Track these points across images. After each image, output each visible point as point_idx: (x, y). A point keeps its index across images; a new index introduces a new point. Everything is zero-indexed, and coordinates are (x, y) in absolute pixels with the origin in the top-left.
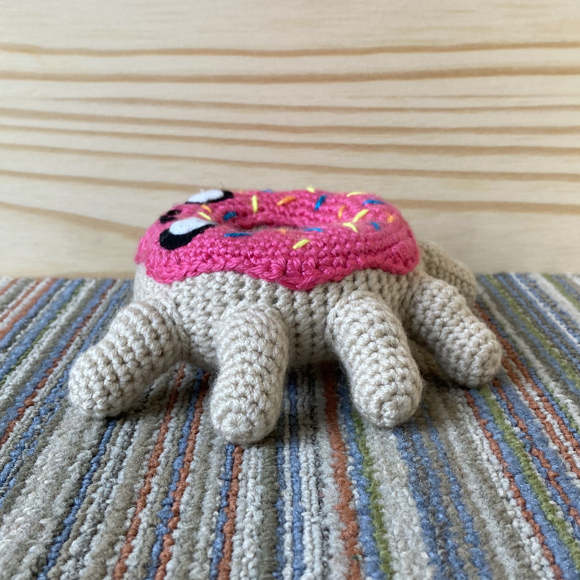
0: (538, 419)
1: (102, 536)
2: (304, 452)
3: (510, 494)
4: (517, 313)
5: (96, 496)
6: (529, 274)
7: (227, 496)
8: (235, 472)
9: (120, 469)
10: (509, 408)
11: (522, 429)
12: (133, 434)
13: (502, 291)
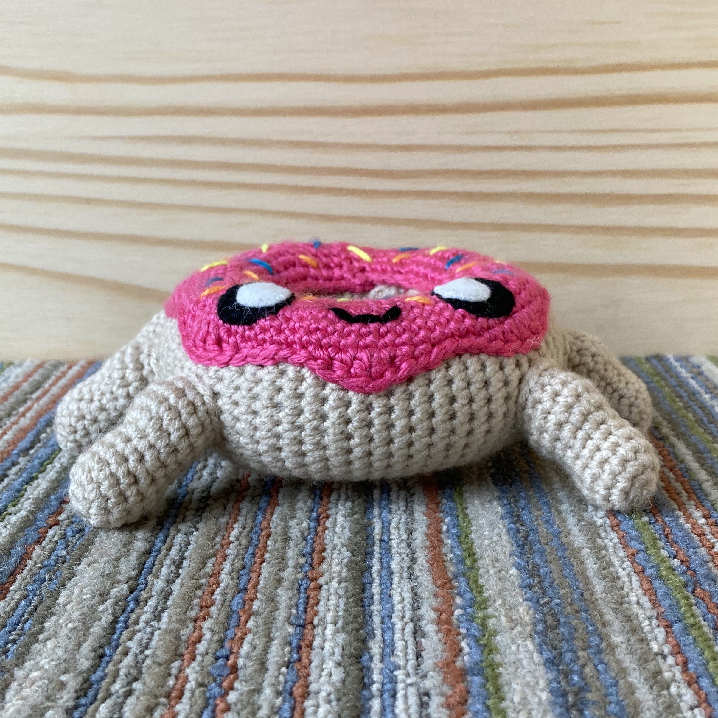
0: (703, 549)
1: (138, 698)
2: (399, 590)
3: (666, 649)
4: (676, 407)
5: (132, 645)
6: (691, 356)
7: (299, 648)
8: (309, 616)
9: (164, 610)
10: (666, 533)
11: (682, 562)
12: (181, 563)
13: (657, 378)
